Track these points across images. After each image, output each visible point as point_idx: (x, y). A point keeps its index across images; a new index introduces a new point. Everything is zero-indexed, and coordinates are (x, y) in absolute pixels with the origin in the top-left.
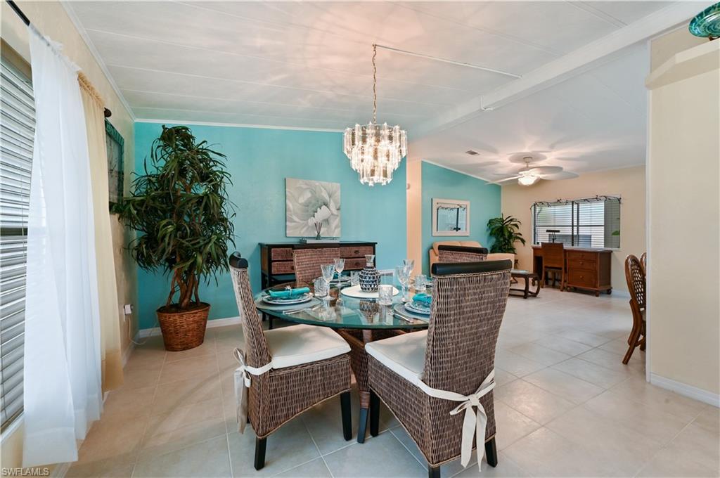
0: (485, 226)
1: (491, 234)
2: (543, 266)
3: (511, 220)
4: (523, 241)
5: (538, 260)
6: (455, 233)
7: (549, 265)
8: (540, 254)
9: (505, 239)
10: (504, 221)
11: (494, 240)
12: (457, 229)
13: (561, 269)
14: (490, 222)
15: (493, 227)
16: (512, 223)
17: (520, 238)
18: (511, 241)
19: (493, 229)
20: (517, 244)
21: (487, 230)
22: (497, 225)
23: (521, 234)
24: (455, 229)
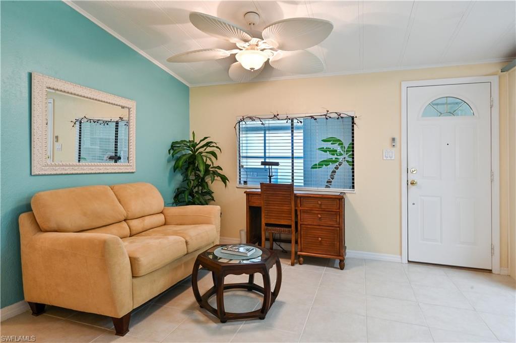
0: (163, 153)
1: (175, 169)
2: (263, 222)
3: (208, 145)
4: (224, 179)
5: (254, 213)
6: (112, 167)
7: (273, 221)
8: (256, 203)
9: (197, 176)
10: (194, 145)
11: (179, 177)
12: (116, 158)
13: (289, 226)
14: (174, 146)
15: (178, 155)
16: (209, 149)
17: (219, 175)
18: (208, 179)
19: (178, 159)
20: (216, 186)
21: (169, 161)
22: (184, 152)
23: (221, 169)
24: (111, 158)
